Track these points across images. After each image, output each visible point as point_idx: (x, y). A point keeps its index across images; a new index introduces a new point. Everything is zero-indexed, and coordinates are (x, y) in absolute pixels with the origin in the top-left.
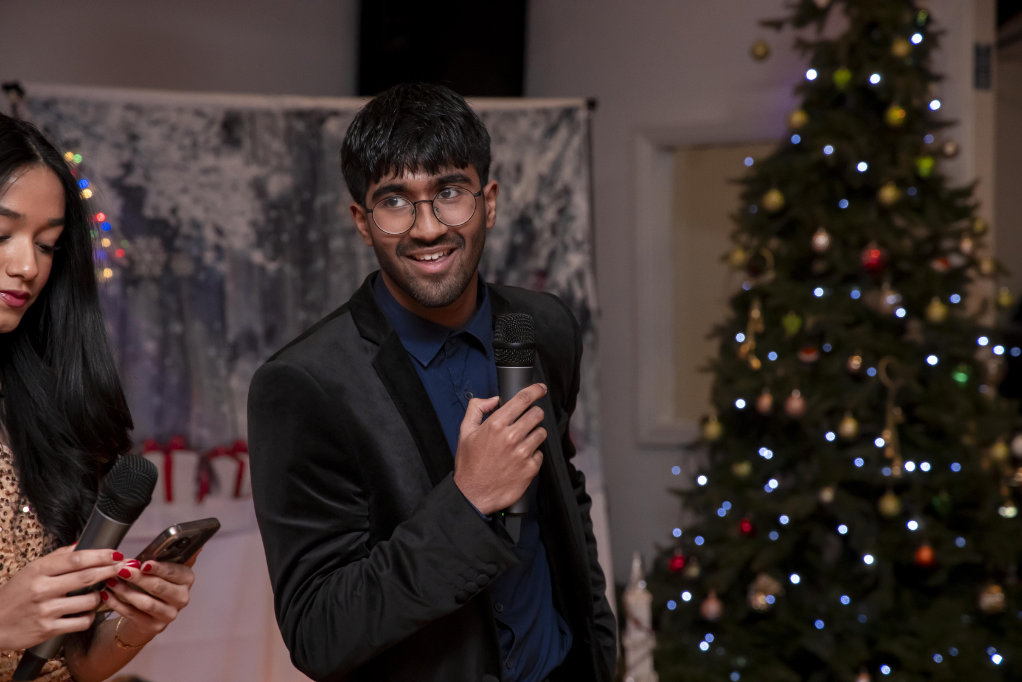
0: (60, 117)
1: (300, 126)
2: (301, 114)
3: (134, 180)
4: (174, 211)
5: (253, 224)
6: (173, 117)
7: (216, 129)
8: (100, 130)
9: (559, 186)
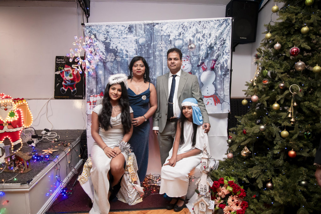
0: (92, 29)
1: (148, 27)
2: (148, 24)
3: (108, 41)
4: (116, 47)
5: (135, 49)
6: (117, 27)
7: (127, 29)
8: (100, 31)
9: (222, 39)
